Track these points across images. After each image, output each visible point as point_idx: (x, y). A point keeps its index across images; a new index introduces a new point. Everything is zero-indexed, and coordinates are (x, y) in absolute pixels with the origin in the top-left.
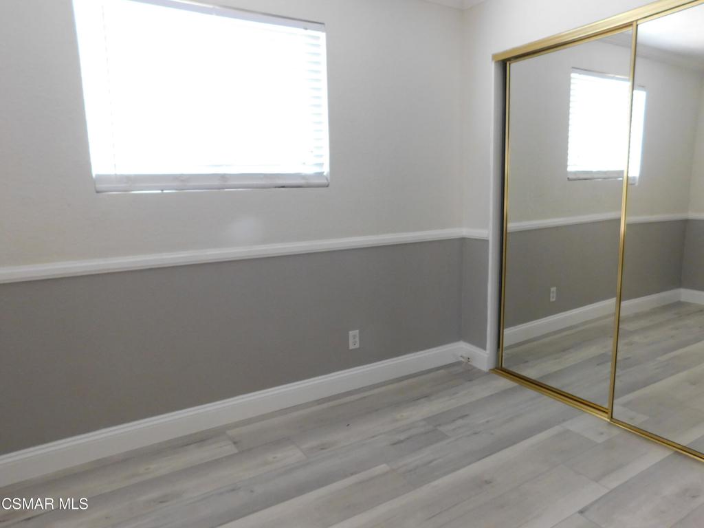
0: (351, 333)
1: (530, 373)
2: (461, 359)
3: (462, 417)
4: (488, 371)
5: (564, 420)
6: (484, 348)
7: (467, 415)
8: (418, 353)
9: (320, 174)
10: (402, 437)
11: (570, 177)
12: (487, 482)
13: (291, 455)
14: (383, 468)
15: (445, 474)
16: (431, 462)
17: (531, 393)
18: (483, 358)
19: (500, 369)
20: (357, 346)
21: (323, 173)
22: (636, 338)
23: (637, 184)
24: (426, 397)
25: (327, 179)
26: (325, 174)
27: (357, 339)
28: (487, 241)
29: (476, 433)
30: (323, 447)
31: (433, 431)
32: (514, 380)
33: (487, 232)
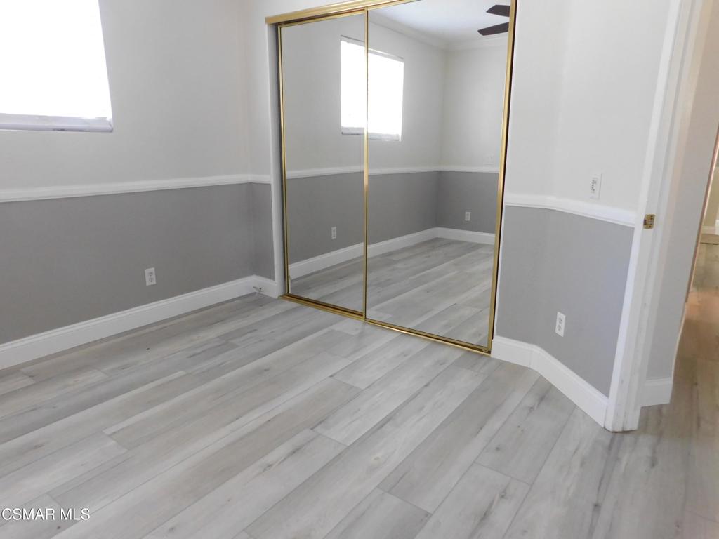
0: (147, 271)
1: (312, 296)
2: (255, 291)
3: (251, 332)
4: (277, 297)
5: (332, 325)
6: (273, 278)
7: (256, 330)
8: (214, 287)
9: (103, 120)
10: (198, 351)
11: (344, 131)
12: (266, 370)
13: (94, 376)
14: (181, 373)
15: (234, 370)
16: (222, 364)
17: (310, 309)
18: (273, 287)
19: (287, 296)
20: (154, 282)
21: (105, 118)
22: (399, 266)
23: (400, 140)
24: (222, 321)
25: (111, 125)
26: (108, 119)
27: (154, 276)
28: (270, 185)
29: (261, 341)
30: (124, 368)
31: (226, 343)
32: (297, 302)
33: (269, 177)
